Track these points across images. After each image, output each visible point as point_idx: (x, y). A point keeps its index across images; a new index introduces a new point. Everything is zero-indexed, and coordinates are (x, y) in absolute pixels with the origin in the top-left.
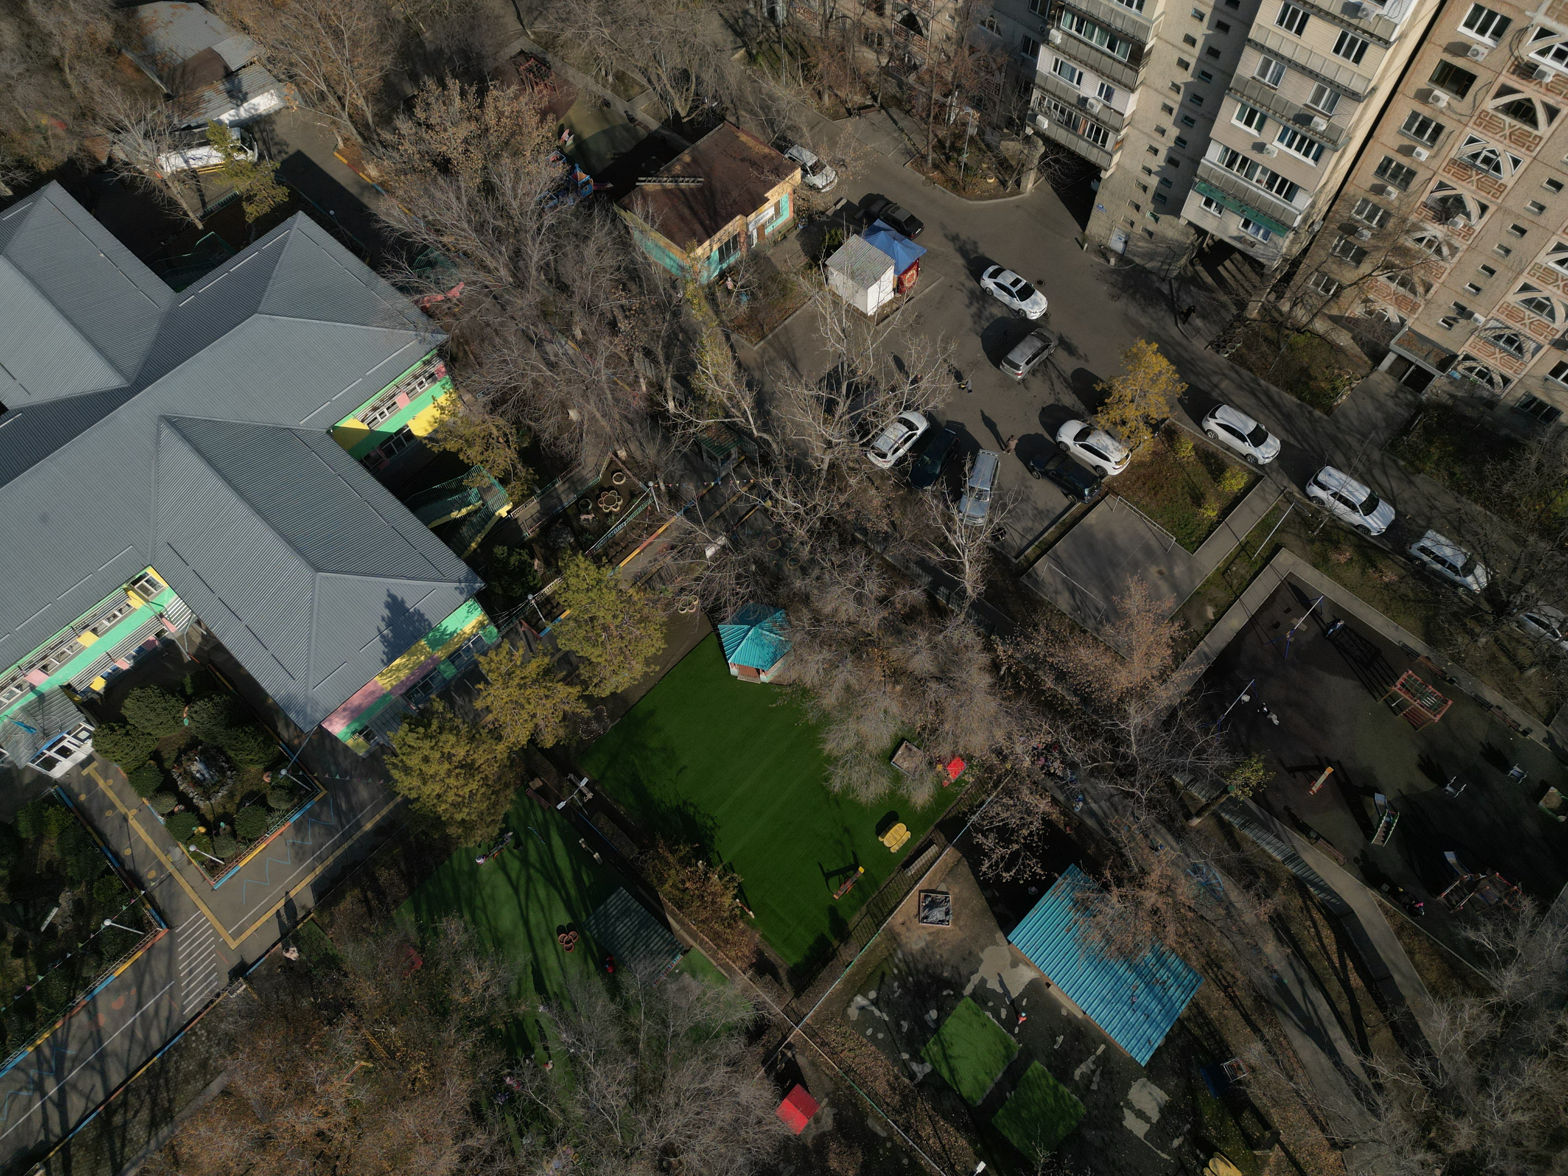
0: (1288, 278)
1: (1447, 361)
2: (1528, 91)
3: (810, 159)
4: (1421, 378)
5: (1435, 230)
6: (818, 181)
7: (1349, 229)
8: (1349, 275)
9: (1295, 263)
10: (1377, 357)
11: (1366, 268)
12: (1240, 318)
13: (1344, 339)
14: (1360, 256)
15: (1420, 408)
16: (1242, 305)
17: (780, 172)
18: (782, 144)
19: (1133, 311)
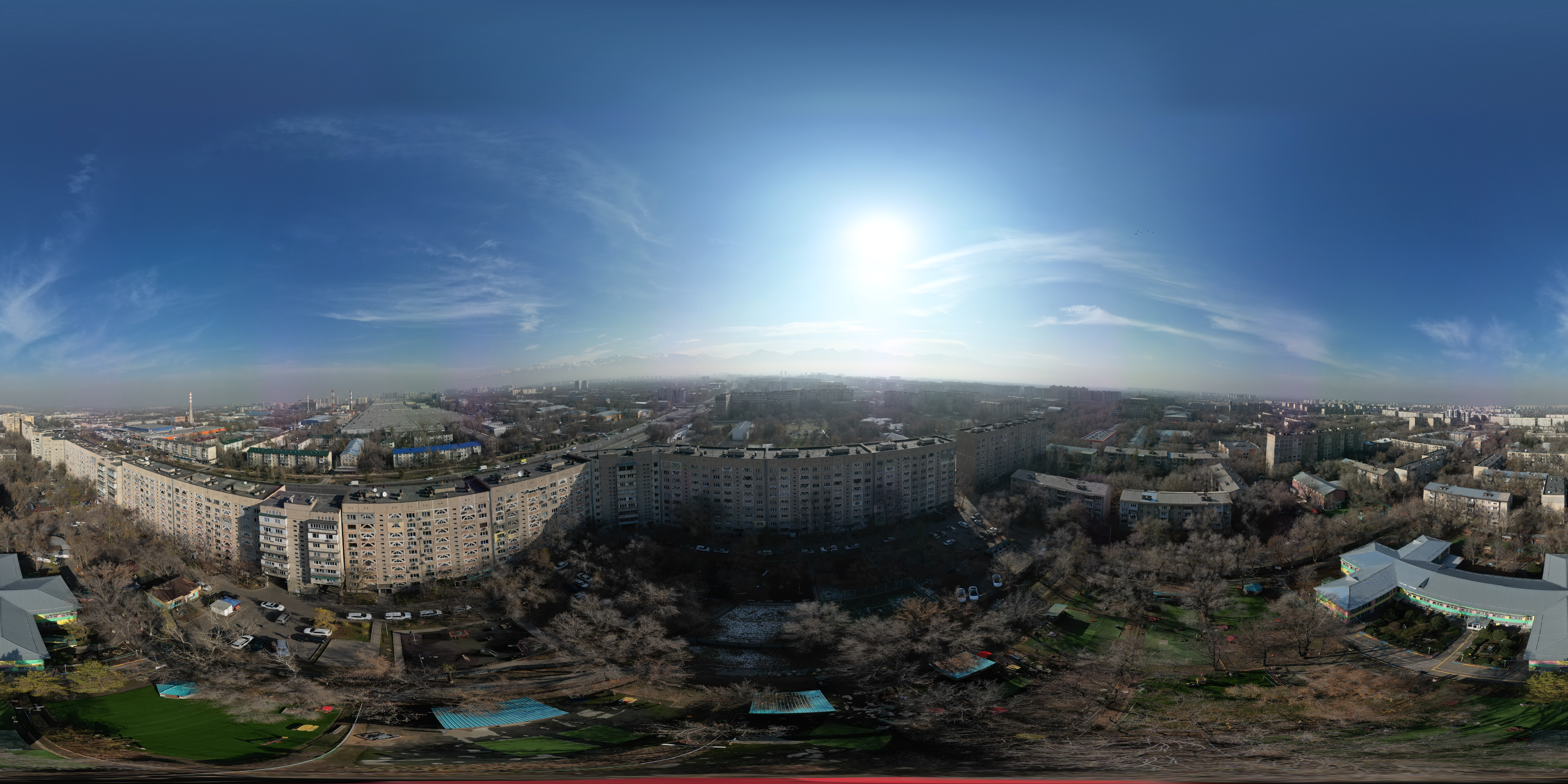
0: (345, 586)
1: (391, 586)
2: (367, 542)
3: (203, 584)
4: (389, 591)
5: (368, 567)
6: (206, 589)
7: (352, 573)
8: (358, 581)
9: (345, 583)
10: (377, 591)
11: (360, 579)
12: (339, 596)
13: (367, 592)
14: (358, 577)
15: (394, 595)
16: (338, 594)
17: (195, 587)
18: (195, 581)
19: (310, 603)
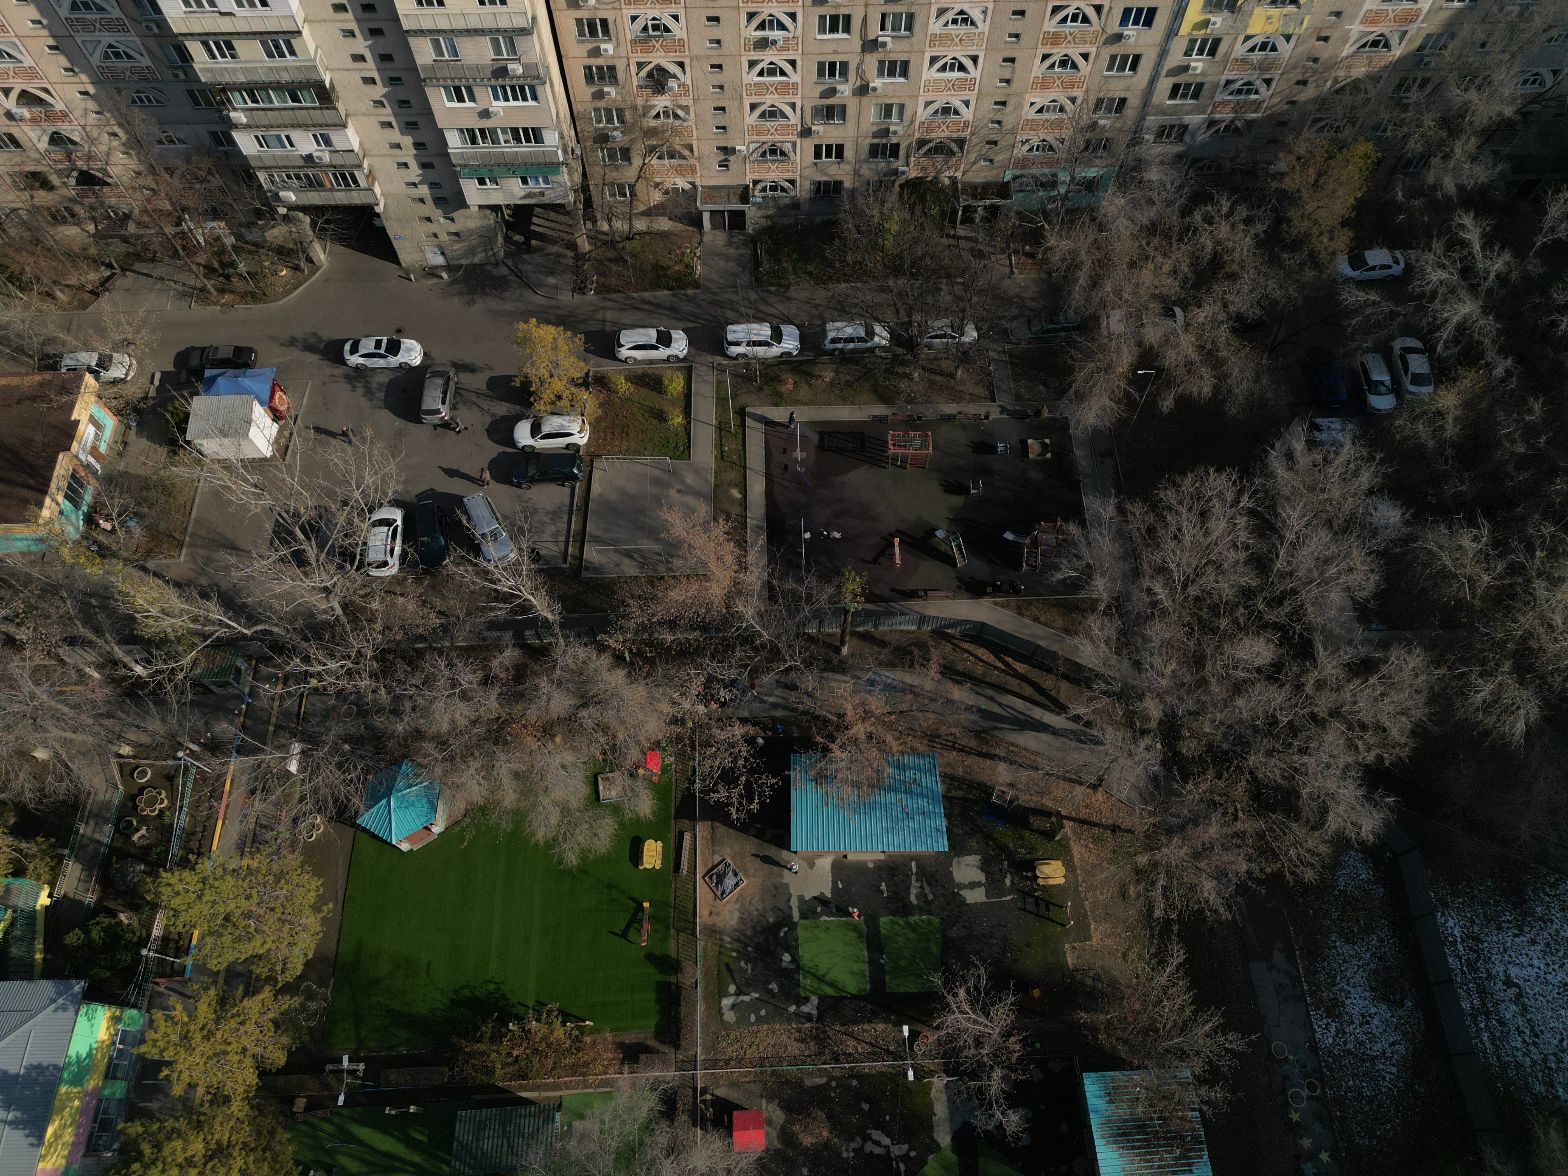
0: (588, 203)
1: (744, 194)
4: (737, 220)
5: (661, 102)
6: (116, 372)
7: (602, 138)
8: (629, 174)
9: (585, 188)
10: (697, 222)
11: (637, 161)
12: (579, 257)
13: (664, 224)
14: (626, 154)
15: (753, 241)
16: (572, 246)
19: (494, 304)
